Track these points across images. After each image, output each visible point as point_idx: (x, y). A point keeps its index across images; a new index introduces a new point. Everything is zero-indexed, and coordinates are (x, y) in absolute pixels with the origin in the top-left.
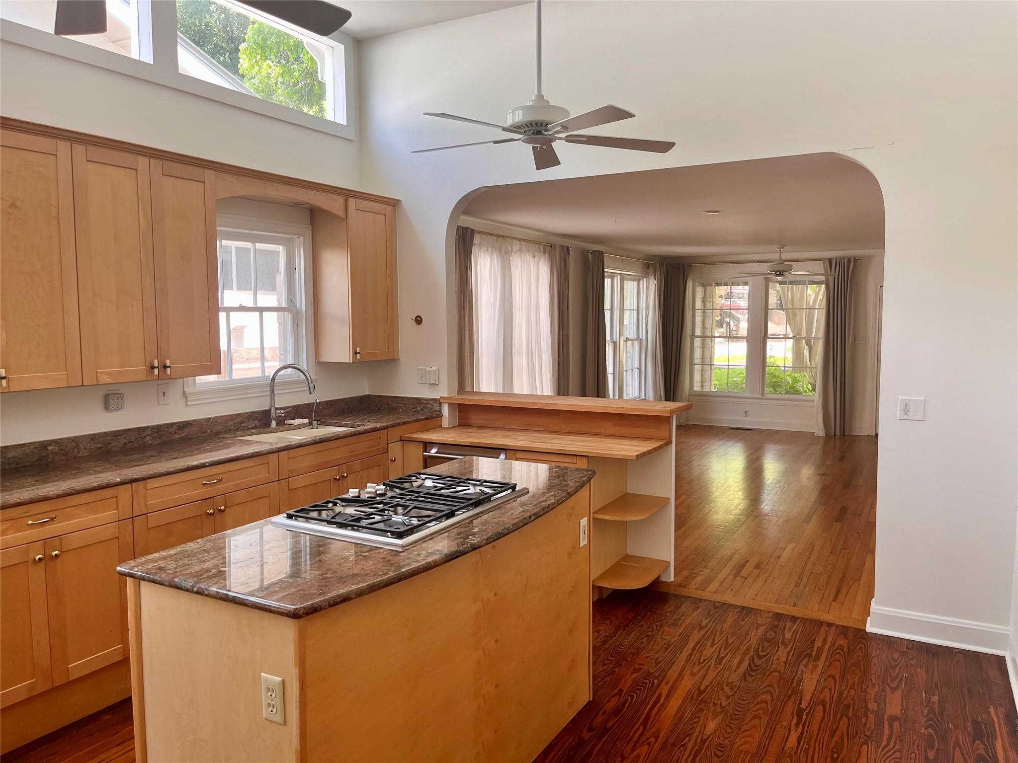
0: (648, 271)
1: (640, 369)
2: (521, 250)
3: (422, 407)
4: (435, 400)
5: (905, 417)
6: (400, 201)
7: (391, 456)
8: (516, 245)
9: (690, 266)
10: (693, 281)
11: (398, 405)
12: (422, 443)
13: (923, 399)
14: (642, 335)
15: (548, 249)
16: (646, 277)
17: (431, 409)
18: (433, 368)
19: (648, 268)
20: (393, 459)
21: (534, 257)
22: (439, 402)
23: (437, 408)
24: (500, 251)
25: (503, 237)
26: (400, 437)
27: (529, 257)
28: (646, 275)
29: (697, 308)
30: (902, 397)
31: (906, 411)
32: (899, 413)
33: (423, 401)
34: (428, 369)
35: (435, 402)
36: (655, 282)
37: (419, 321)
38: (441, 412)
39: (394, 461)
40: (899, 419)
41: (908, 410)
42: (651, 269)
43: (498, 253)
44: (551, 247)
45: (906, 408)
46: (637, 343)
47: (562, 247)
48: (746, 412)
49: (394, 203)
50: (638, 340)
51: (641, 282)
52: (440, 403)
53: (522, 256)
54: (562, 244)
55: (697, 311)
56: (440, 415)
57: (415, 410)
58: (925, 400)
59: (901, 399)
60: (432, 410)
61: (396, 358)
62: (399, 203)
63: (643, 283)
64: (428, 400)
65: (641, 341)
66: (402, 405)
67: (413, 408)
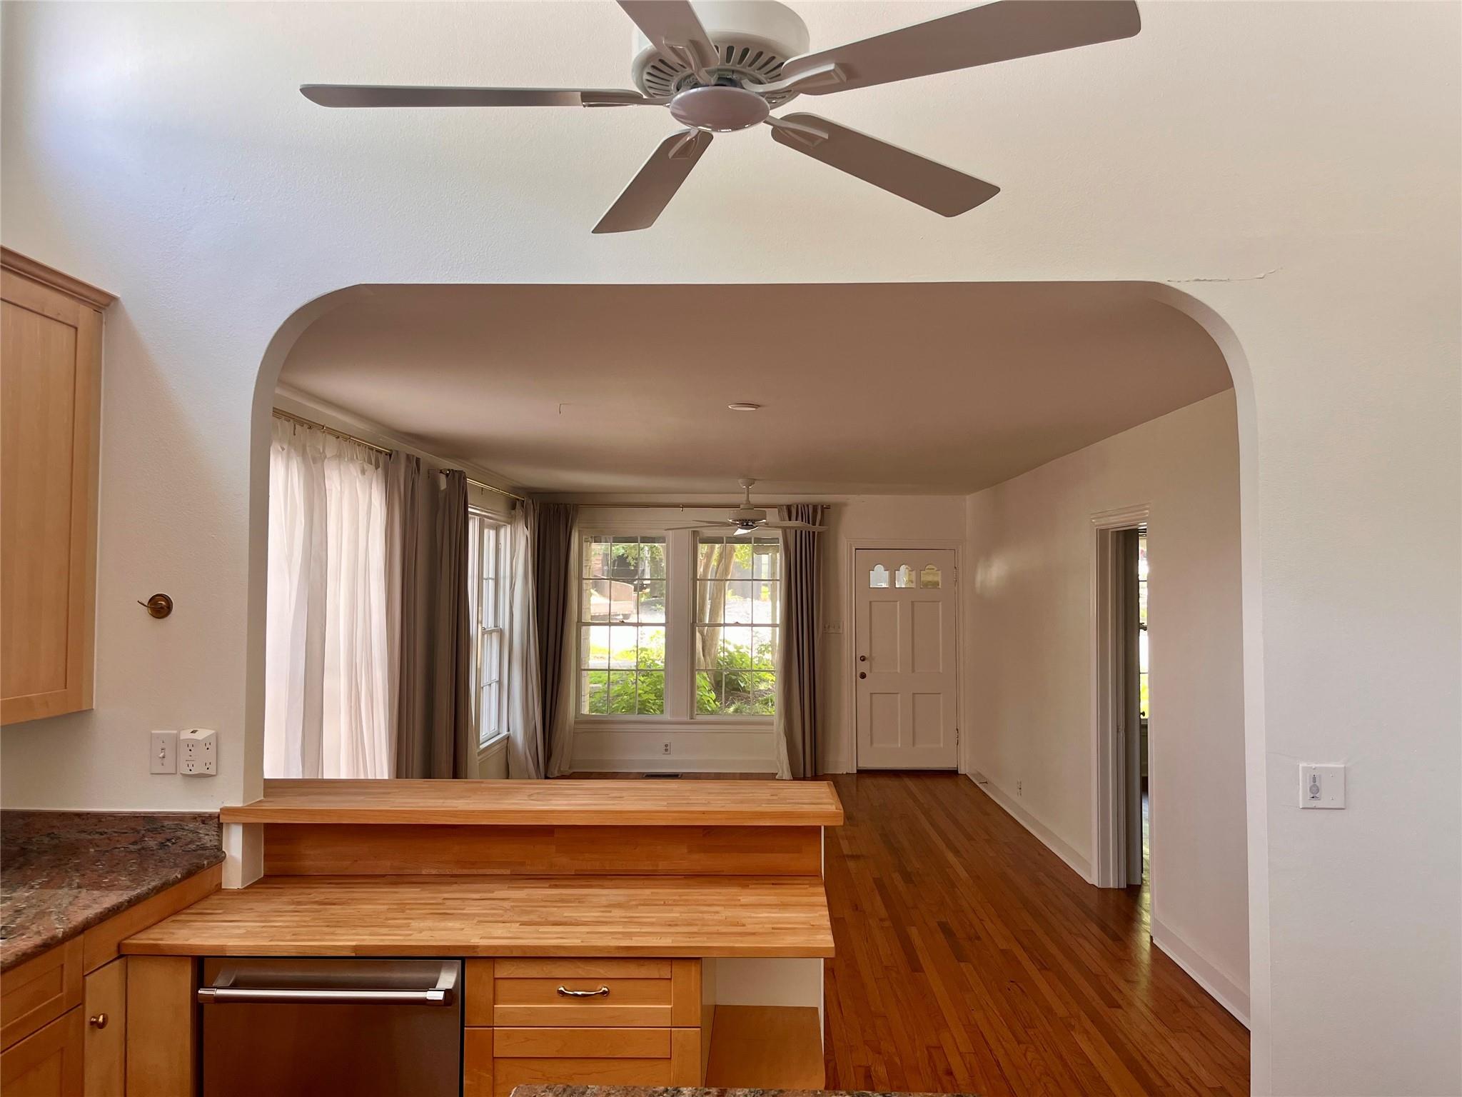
0: (513, 512)
1: (500, 682)
2: (339, 456)
3: (160, 838)
4: (204, 819)
5: (1314, 803)
6: (113, 299)
7: (92, 1010)
8: (331, 446)
9: (576, 507)
10: (579, 531)
11: (84, 836)
12: (190, 958)
13: (1343, 766)
14: (504, 623)
15: (382, 458)
16: (510, 523)
17: (192, 842)
18: (202, 734)
19: (514, 507)
20: (101, 1019)
21: (363, 472)
22: (216, 822)
23: (208, 840)
24: (304, 454)
25: (311, 426)
26: (119, 946)
27: (354, 470)
28: (511, 520)
29: (584, 577)
30: (1305, 765)
31: (1315, 791)
32: (1302, 797)
33: (166, 823)
34: (186, 735)
35: (203, 822)
36: (528, 533)
37: (160, 607)
38: (219, 848)
39: (102, 1026)
40: (1302, 808)
41: (1318, 790)
42: (519, 511)
43: (300, 459)
44: (390, 455)
45: (1314, 785)
46: (495, 637)
47: (408, 456)
48: (666, 746)
49: (102, 303)
50: (497, 632)
51: (502, 531)
52: (220, 826)
53: (342, 467)
54: (408, 453)
55: (584, 581)
56: (218, 856)
57: (139, 847)
58: (1345, 767)
59: (1303, 767)
60: (193, 847)
61: (84, 708)
62: (112, 304)
63: (506, 532)
64: (181, 818)
65: (501, 632)
66: (97, 836)
67: (134, 843)
